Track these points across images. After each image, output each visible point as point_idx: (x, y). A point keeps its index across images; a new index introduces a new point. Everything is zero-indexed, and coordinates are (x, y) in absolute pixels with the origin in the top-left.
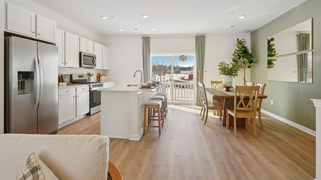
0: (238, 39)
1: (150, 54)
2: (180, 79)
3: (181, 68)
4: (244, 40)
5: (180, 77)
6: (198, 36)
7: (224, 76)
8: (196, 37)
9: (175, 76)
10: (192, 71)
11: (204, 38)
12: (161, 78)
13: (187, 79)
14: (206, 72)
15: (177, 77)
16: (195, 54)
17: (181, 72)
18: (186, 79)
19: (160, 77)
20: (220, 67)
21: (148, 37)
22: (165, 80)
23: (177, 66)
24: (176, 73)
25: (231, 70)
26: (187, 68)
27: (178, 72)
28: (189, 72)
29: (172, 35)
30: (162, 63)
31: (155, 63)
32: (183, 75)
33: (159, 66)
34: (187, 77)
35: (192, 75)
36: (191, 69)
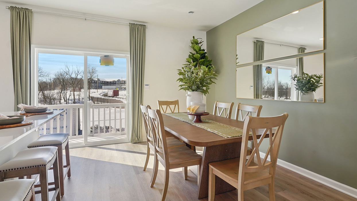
0: (194, 37)
1: (32, 46)
2: (102, 95)
3: (103, 81)
4: (201, 40)
5: (102, 93)
6: (134, 24)
7: (189, 93)
8: (131, 25)
9: (95, 92)
10: (117, 86)
11: (144, 30)
12: (75, 95)
13: (111, 96)
14: (147, 85)
15: (96, 93)
16: (130, 55)
17: (103, 87)
18: (109, 95)
19: (72, 94)
20: (181, 77)
21: (28, 9)
22: (80, 98)
23: (98, 80)
24: (96, 88)
25: (202, 81)
26: (111, 82)
27: (99, 87)
28: (114, 87)
29: (84, 14)
30: (76, 75)
31: (65, 74)
32: (106, 91)
33: (72, 78)
34: (111, 93)
35: (117, 90)
36: (115, 84)
